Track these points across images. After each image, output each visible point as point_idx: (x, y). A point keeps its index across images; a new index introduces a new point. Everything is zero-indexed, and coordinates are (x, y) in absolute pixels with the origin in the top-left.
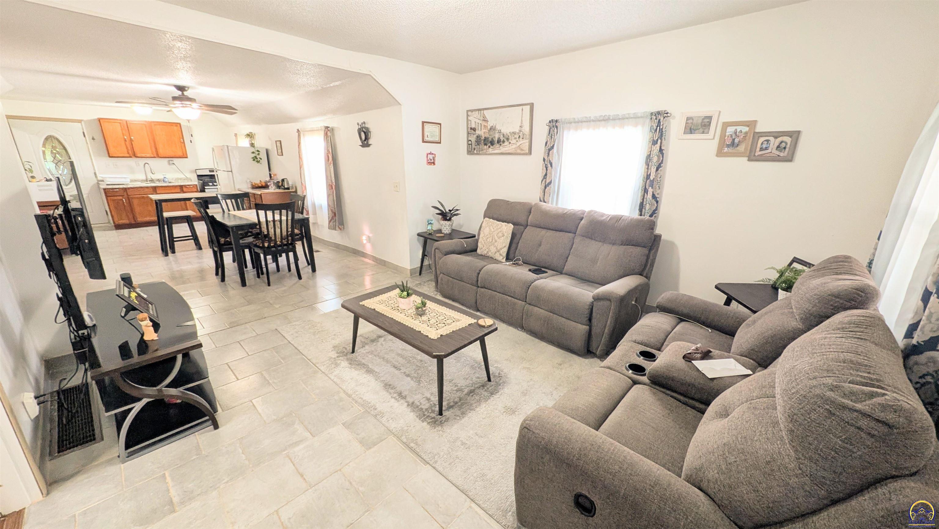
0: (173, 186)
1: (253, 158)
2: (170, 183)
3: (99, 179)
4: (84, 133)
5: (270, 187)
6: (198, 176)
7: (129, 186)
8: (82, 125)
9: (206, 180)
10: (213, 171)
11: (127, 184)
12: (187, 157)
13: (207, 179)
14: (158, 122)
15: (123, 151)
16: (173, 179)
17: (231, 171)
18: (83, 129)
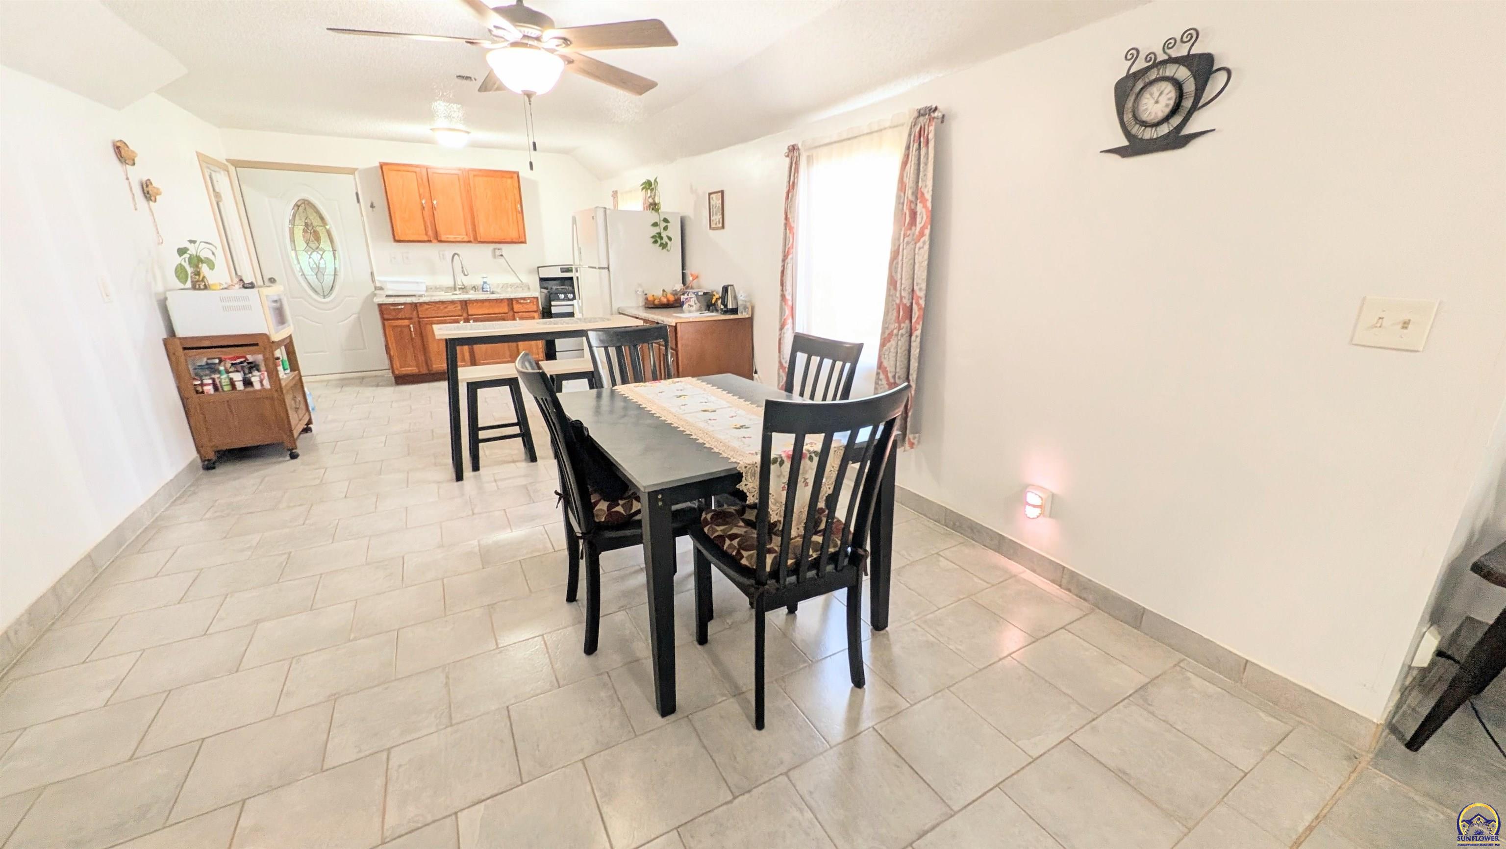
0: (496, 300)
1: (653, 237)
2: (493, 293)
3: (378, 285)
4: (357, 194)
5: (685, 307)
6: (542, 280)
7: (422, 300)
8: (355, 179)
9: (554, 288)
10: (569, 270)
11: (421, 296)
12: (524, 242)
13: (554, 286)
14: (480, 170)
15: (417, 229)
16: (498, 285)
17: (608, 268)
18: (357, 188)
